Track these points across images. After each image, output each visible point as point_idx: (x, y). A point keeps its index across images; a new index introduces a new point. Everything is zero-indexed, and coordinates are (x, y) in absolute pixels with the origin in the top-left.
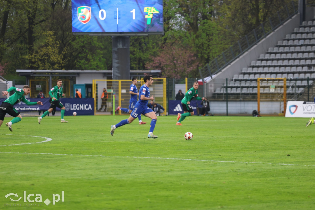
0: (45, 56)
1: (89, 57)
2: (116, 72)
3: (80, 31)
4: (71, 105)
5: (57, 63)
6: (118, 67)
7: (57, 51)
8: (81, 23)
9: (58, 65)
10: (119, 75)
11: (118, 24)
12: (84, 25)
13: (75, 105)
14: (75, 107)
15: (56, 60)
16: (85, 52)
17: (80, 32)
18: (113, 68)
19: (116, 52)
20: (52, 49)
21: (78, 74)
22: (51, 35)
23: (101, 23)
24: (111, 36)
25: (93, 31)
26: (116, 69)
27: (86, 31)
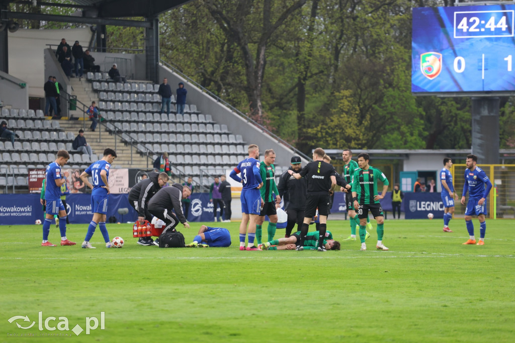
0: (337, 128)
1: (404, 128)
2: (478, 153)
3: (423, 89)
4: (418, 203)
5: (355, 139)
6: (480, 145)
7: (355, 120)
8: (426, 78)
9: (356, 142)
10: (483, 157)
11: (483, 78)
12: (430, 81)
13: (424, 203)
14: (424, 206)
15: (354, 135)
16: (396, 122)
17: (424, 91)
18: (472, 147)
19: (478, 122)
20: (349, 118)
21: (407, 155)
22: (347, 97)
23: (457, 77)
24: (471, 98)
25: (445, 90)
26: (478, 147)
27: (433, 90)
